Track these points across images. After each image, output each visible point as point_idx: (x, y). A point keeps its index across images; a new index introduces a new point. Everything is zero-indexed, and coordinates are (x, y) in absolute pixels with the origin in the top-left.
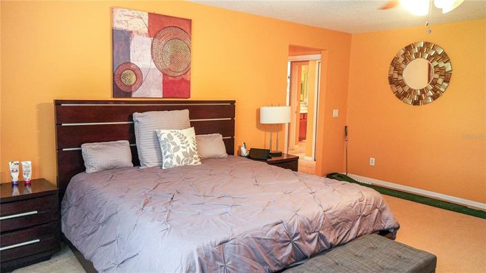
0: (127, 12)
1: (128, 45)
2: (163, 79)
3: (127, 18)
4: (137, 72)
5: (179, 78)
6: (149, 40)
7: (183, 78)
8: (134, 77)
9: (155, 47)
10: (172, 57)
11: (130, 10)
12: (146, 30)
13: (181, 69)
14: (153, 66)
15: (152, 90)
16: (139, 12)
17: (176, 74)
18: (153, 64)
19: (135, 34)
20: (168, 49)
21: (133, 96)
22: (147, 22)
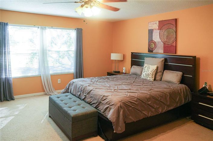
0: (152, 23)
1: (152, 34)
2: (164, 46)
3: (152, 25)
4: (155, 43)
5: (170, 45)
6: (158, 31)
7: (172, 45)
8: (154, 45)
9: (160, 33)
10: (167, 36)
11: (153, 22)
12: (158, 28)
13: (171, 41)
14: (160, 41)
15: (160, 50)
16: (156, 22)
17: (169, 43)
18: (160, 40)
19: (154, 30)
20: (166, 33)
21: (154, 52)
22: (158, 24)
